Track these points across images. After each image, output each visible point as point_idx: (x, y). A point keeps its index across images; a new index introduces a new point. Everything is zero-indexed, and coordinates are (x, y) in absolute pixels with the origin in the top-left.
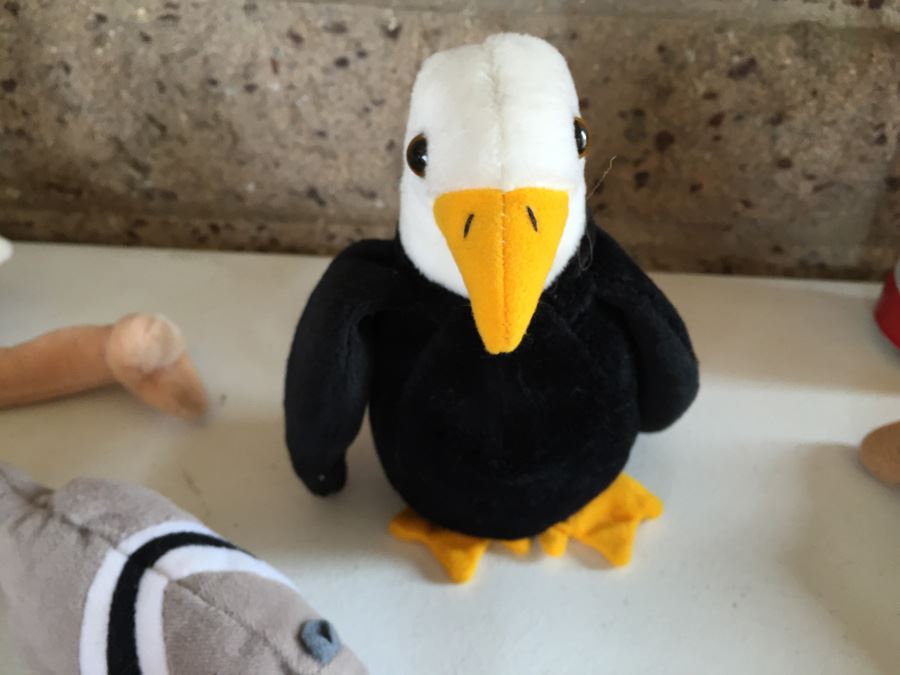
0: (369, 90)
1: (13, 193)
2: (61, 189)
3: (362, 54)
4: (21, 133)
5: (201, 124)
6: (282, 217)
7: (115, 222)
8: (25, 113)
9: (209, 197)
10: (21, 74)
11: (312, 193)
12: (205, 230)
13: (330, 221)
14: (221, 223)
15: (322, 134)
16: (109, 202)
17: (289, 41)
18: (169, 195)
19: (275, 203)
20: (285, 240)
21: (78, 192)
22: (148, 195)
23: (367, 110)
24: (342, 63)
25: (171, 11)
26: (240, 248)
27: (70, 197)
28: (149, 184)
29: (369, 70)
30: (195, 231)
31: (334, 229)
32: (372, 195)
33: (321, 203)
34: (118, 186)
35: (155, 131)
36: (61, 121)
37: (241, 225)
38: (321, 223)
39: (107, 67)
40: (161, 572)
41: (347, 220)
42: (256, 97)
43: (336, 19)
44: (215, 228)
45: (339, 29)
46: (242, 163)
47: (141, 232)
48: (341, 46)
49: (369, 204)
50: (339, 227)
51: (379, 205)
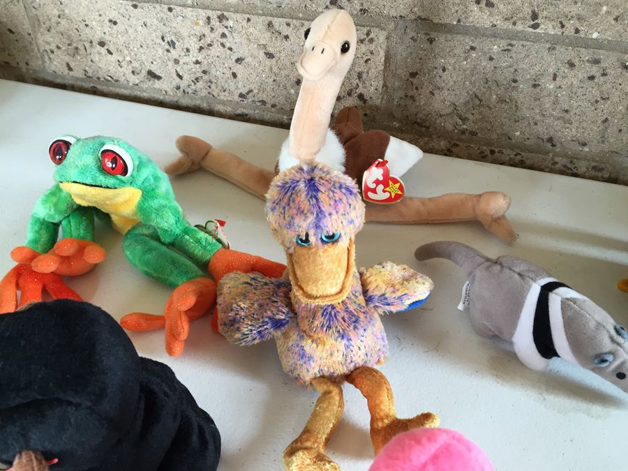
0: (602, 92)
1: (396, 124)
2: (420, 125)
3: (604, 75)
4: (412, 97)
5: (502, 100)
6: (530, 150)
7: (443, 144)
8: (417, 88)
9: (495, 136)
10: (420, 70)
11: (550, 140)
12: (488, 152)
13: (556, 155)
14: (496, 150)
15: (567, 111)
16: (443, 134)
17: (567, 66)
18: (473, 133)
19: (528, 142)
20: (528, 162)
21: (428, 127)
22: (463, 132)
23: (597, 102)
24: (592, 78)
25: (510, 48)
26: (502, 164)
27: (423, 129)
28: (465, 127)
29: (605, 82)
30: (482, 152)
31: (557, 159)
32: (584, 144)
33: (553, 145)
34: (450, 127)
35: (478, 102)
36: (432, 93)
37: (507, 152)
38: (551, 155)
39: (465, 71)
40: (556, 294)
41: (566, 156)
42: (538, 90)
43: (596, 57)
44: (492, 152)
45: (597, 62)
46: (516, 121)
47: (453, 149)
48: (595, 70)
49: (580, 149)
50: (560, 158)
51: (586, 149)
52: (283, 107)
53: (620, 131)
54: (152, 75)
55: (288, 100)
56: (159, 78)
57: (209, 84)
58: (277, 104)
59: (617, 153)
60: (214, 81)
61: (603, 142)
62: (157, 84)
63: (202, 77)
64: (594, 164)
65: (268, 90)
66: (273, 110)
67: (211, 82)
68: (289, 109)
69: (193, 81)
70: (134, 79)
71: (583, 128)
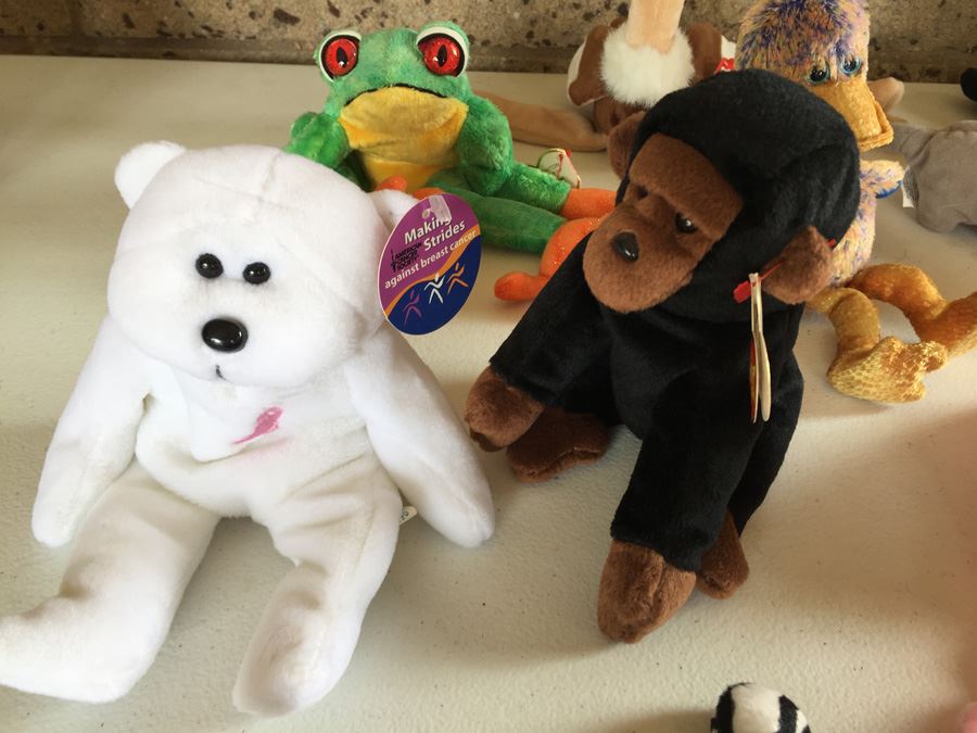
49: (910, 49)
50: (888, 65)
51: (917, 49)
52: (501, 42)
53: (959, 15)
54: (283, 17)
55: (509, 31)
56: (293, 20)
57: (381, 20)
58: (491, 39)
59: (953, 48)
60: (390, 13)
61: (937, 36)
62: (291, 32)
63: (371, 9)
64: (929, 66)
65: (480, 17)
66: (484, 50)
67: (386, 17)
68: (510, 45)
69: (357, 17)
70: (252, 28)
71: (915, 18)
